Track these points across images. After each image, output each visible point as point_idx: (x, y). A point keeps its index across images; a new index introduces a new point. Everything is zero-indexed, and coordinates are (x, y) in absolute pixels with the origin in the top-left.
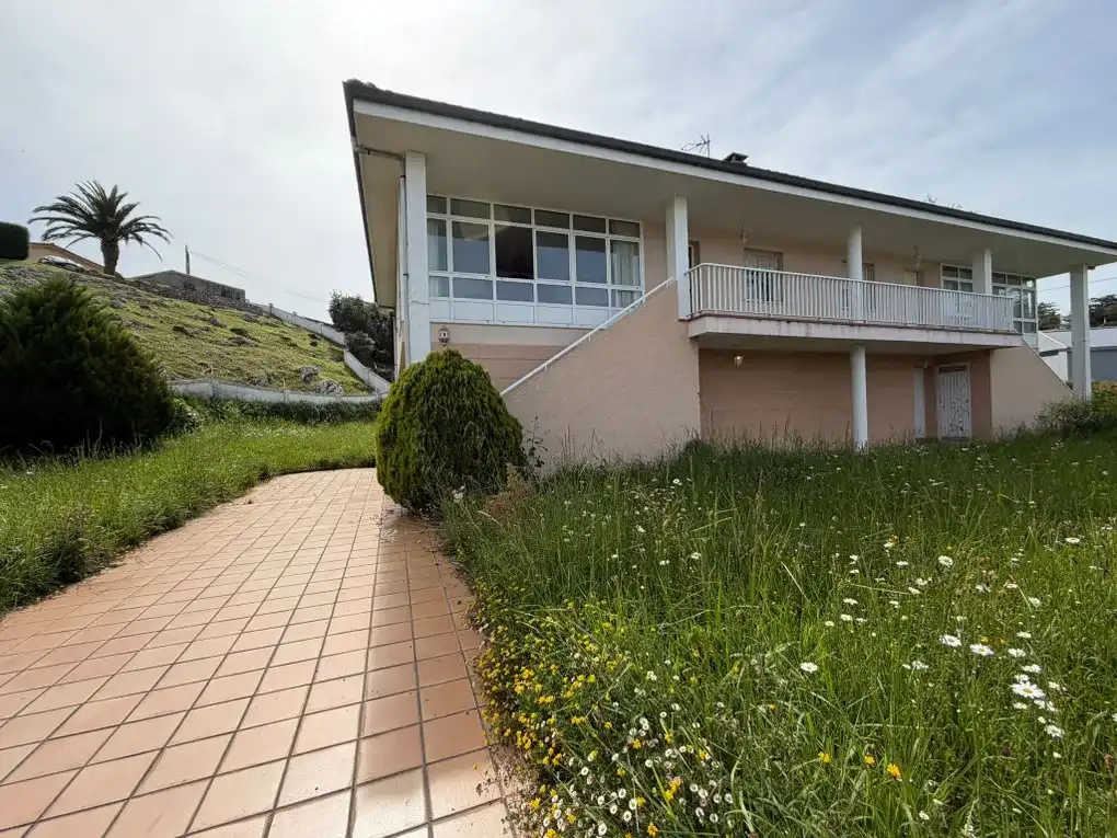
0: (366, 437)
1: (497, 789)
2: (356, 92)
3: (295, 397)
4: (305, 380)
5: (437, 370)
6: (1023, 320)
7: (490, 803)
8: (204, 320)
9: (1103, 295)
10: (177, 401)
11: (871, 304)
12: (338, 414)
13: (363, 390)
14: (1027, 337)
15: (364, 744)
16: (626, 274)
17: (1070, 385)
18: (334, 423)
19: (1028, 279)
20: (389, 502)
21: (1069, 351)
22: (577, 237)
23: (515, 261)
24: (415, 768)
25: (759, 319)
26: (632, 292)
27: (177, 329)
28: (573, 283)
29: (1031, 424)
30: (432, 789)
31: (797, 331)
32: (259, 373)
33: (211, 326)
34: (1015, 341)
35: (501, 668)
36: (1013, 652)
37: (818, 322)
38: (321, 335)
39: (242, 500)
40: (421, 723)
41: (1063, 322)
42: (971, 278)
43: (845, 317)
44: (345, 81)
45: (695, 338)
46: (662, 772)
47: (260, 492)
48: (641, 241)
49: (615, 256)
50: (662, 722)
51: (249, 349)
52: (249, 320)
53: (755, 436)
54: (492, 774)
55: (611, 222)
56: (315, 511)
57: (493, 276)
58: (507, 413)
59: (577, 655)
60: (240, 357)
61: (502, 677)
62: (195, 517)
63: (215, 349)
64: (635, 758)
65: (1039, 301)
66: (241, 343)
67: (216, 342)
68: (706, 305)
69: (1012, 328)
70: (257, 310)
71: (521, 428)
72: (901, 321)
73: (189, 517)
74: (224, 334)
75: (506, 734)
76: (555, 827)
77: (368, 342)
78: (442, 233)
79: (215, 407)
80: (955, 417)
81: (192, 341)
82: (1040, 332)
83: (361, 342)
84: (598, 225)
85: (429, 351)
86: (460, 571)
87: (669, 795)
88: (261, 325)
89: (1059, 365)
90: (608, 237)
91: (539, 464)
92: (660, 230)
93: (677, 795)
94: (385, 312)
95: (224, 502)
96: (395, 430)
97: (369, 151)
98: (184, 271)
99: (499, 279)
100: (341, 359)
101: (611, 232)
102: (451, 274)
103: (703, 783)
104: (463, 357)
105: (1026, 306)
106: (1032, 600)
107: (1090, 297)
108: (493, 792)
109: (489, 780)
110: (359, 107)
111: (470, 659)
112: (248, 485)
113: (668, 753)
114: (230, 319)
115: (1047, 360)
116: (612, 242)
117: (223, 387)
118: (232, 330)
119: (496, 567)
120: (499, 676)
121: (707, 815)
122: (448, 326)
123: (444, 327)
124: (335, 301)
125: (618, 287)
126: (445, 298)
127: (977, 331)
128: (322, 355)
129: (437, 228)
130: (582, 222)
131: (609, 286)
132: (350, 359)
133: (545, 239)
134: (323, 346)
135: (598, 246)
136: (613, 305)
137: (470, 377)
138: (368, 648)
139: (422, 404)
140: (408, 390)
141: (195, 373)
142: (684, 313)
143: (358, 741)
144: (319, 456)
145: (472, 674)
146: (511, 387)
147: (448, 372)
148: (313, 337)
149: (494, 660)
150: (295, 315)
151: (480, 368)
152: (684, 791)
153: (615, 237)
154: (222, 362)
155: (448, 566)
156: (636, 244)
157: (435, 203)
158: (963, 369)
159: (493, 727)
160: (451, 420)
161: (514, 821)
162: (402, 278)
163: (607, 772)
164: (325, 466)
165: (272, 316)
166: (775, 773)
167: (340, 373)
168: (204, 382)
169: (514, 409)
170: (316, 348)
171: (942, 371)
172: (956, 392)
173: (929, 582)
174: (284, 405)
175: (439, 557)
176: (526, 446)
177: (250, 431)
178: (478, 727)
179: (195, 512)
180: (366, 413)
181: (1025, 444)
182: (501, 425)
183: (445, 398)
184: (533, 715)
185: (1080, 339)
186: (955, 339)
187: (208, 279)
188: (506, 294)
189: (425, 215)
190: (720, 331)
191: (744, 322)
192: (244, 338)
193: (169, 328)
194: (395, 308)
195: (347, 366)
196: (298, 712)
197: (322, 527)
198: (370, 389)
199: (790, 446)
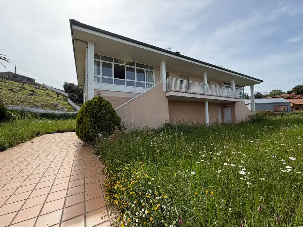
0: (73, 123)
1: (108, 217)
2: (73, 23)
3: (51, 112)
4: (54, 106)
5: (96, 102)
6: (241, 96)
7: (105, 222)
8: (20, 87)
9: (257, 92)
10: (8, 111)
11: (209, 90)
12: (65, 117)
13: (73, 110)
14: (243, 100)
15: (65, 210)
16: (150, 80)
17: (251, 111)
18: (64, 119)
19: (242, 87)
20: (80, 141)
21: (251, 104)
22: (137, 69)
23: (120, 74)
24: (82, 214)
25: (183, 92)
26: (151, 84)
27: (10, 90)
28: (136, 81)
29: (244, 120)
30: (87, 220)
31: (192, 96)
32: (38, 104)
33: (22, 89)
34: (240, 100)
35: (111, 183)
36: (240, 166)
37: (197, 94)
38: (60, 94)
39: (29, 142)
40: (85, 201)
41: (250, 98)
42: (230, 86)
43: (204, 93)
44: (70, 19)
45: (168, 97)
46: (154, 204)
47: (36, 139)
48: (154, 71)
49: (147, 75)
50: (155, 190)
51: (35, 97)
52: (36, 88)
53: (182, 122)
54: (106, 213)
55: (146, 66)
56: (55, 144)
57: (113, 78)
58: (116, 115)
59: (133, 176)
60: (32, 99)
61: (111, 185)
62: (12, 147)
63: (24, 96)
64: (147, 201)
65: (244, 93)
66: (33, 95)
67: (24, 94)
68: (170, 88)
69: (239, 98)
70: (39, 85)
71: (120, 119)
72: (215, 94)
73: (9, 147)
74: (27, 92)
75: (111, 201)
76: (124, 224)
77: (76, 96)
78: (99, 65)
79: (22, 114)
80: (228, 119)
81: (15, 94)
82: (245, 99)
83: (73, 96)
84: (143, 66)
85: (94, 97)
86: (100, 159)
87: (156, 209)
88: (40, 90)
89: (249, 107)
90: (145, 69)
91: (126, 129)
92: (159, 69)
93: (158, 208)
94: (81, 88)
95: (23, 142)
96: (82, 119)
97: (77, 40)
98: (14, 72)
99: (115, 78)
100: (67, 101)
101: (146, 68)
102: (101, 76)
103: (166, 205)
104: (104, 99)
105: (242, 93)
106: (244, 155)
107: (254, 92)
108: (107, 218)
109: (105, 215)
110: (74, 27)
111: (102, 182)
112: (32, 137)
113: (156, 198)
114: (29, 87)
115: (247, 106)
116: (146, 71)
117: (26, 108)
118: (30, 91)
119: (111, 156)
120: (110, 185)
121: (167, 213)
122: (99, 91)
123: (98, 91)
124: (65, 84)
125: (148, 83)
126: (99, 83)
127: (232, 98)
128: (60, 99)
129: (97, 63)
130: (138, 65)
131: (145, 82)
132: (70, 101)
133: (128, 69)
134: (61, 97)
135: (143, 72)
136: (147, 87)
137: (105, 104)
138: (69, 182)
139: (91, 111)
140: (86, 108)
141: (16, 103)
142: (165, 90)
143: (63, 209)
144: (57, 129)
145: (102, 186)
146: (118, 108)
147: (99, 102)
148: (57, 94)
149: (108, 181)
150: (52, 87)
151: (109, 102)
152: (161, 207)
153: (147, 70)
154: (26, 100)
155: (97, 158)
156: (153, 72)
157: (96, 56)
158: (229, 107)
159: (107, 200)
160: (99, 116)
161: (112, 226)
162: (86, 76)
163: (140, 206)
164: (59, 132)
165: (44, 87)
166: (184, 200)
167: (66, 105)
168: (19, 106)
169: (118, 114)
170: (58, 97)
171: (225, 107)
172: (228, 112)
173: (222, 152)
174: (47, 114)
175: (94, 155)
176: (122, 124)
177: (34, 121)
178: (103, 201)
179: (12, 145)
180: (74, 117)
181: (243, 124)
182: (115, 118)
183: (98, 110)
184: (119, 194)
185: (253, 101)
186: (227, 99)
187: (23, 75)
188: (117, 83)
189: (93, 59)
190: (174, 95)
191: (179, 93)
192: (34, 93)
193: (7, 89)
194: (84, 86)
195: (68, 103)
196: (43, 202)
197: (57, 148)
198: (76, 110)
199: (191, 124)
